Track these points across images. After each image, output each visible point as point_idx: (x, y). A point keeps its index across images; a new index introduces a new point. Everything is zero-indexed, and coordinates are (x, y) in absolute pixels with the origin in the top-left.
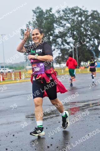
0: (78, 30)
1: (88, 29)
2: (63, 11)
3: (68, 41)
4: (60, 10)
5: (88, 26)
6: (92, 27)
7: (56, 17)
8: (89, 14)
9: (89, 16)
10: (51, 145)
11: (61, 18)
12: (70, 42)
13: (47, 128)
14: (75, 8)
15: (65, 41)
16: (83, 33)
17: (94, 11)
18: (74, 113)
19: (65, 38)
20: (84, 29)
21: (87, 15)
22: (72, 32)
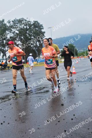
0: (24, 35)
1: (32, 35)
2: (13, 21)
3: (17, 44)
4: (10, 21)
5: (31, 32)
6: (34, 33)
7: (7, 26)
8: (32, 23)
9: (32, 25)
10: (4, 122)
11: (11, 27)
12: (19, 45)
13: (1, 110)
14: (21, 20)
15: (15, 43)
16: (28, 37)
17: (35, 22)
18: (22, 97)
19: (15, 41)
20: (29, 34)
21: (30, 24)
22: (20, 37)
